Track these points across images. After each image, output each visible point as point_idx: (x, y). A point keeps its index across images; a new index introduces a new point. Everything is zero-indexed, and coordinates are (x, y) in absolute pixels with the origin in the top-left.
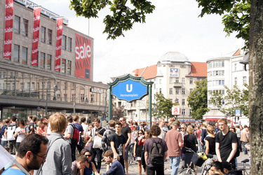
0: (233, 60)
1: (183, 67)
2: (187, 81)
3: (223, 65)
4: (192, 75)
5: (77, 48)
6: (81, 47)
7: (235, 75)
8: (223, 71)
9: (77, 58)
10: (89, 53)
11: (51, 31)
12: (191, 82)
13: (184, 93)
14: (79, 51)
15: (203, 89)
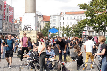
0: (60, 16)
1: (40, 17)
2: (42, 22)
3: (56, 18)
4: (43, 20)
5: (9, 11)
6: (10, 11)
7: (60, 21)
8: (56, 20)
9: (9, 15)
10: (13, 13)
11: (2, 5)
12: (43, 23)
13: (40, 27)
14: (10, 12)
15: (48, 26)
